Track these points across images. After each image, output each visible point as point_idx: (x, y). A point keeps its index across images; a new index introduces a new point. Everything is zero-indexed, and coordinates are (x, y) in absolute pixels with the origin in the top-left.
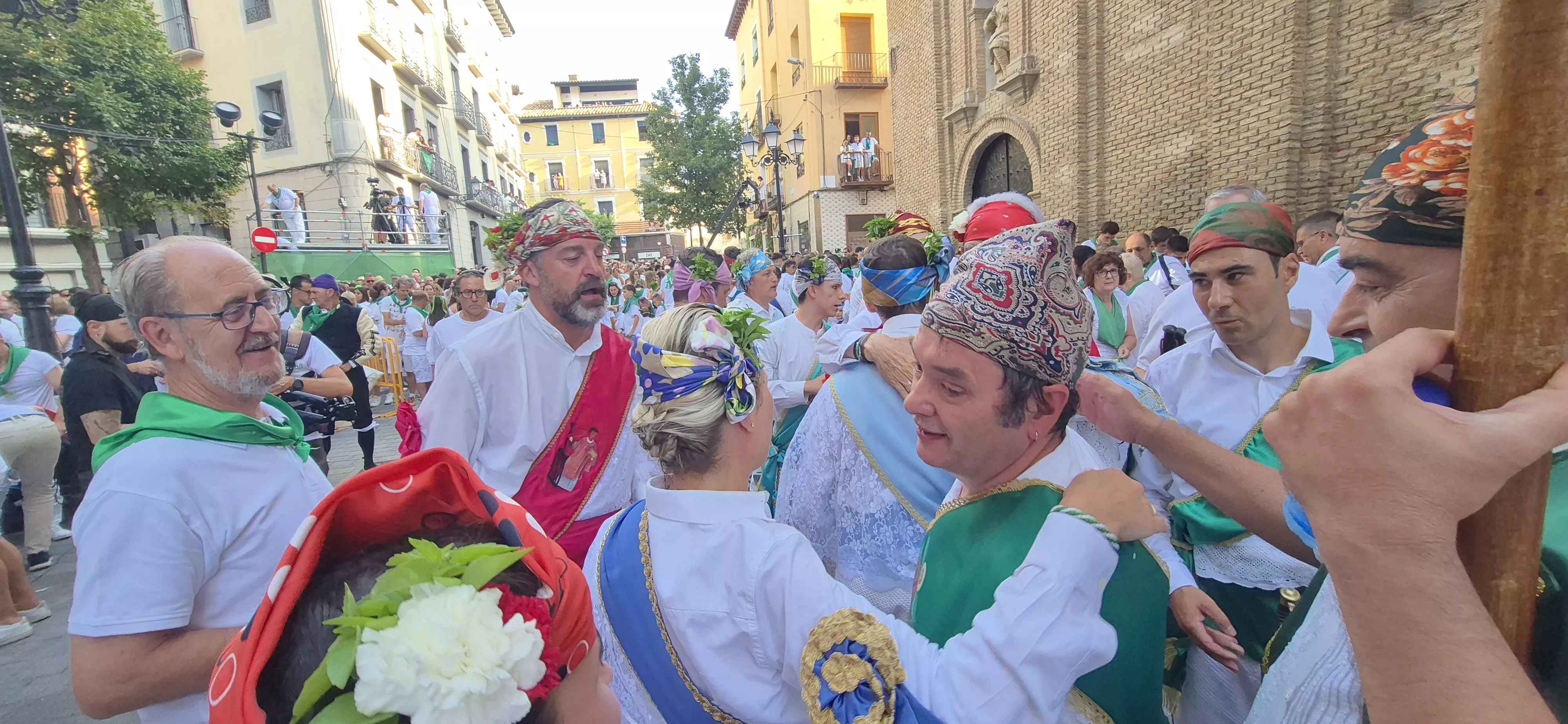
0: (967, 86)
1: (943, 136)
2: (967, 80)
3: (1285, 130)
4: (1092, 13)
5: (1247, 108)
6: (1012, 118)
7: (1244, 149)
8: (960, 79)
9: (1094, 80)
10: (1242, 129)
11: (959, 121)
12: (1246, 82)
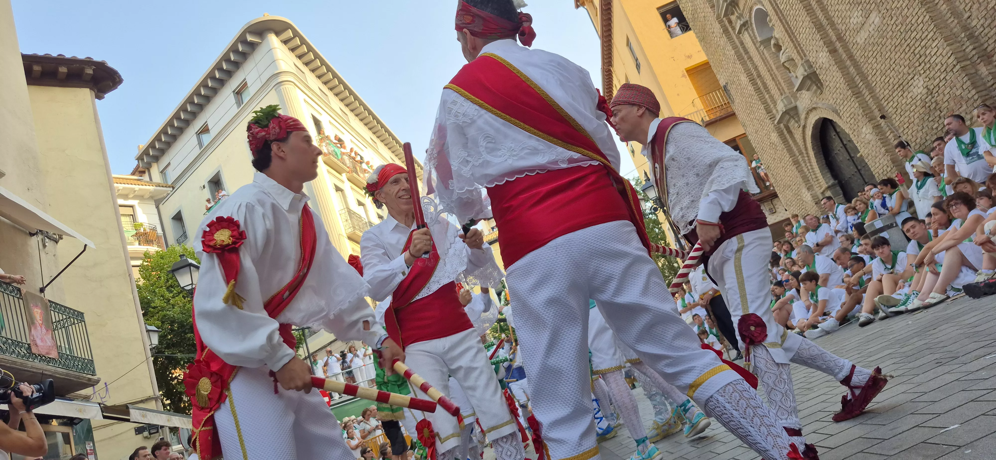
0: (782, 94)
1: (785, 136)
2: (779, 90)
3: (952, 58)
4: (825, 22)
5: (928, 52)
6: (820, 105)
7: (942, 77)
8: (774, 91)
9: (848, 63)
10: (934, 65)
11: (788, 121)
12: (918, 37)
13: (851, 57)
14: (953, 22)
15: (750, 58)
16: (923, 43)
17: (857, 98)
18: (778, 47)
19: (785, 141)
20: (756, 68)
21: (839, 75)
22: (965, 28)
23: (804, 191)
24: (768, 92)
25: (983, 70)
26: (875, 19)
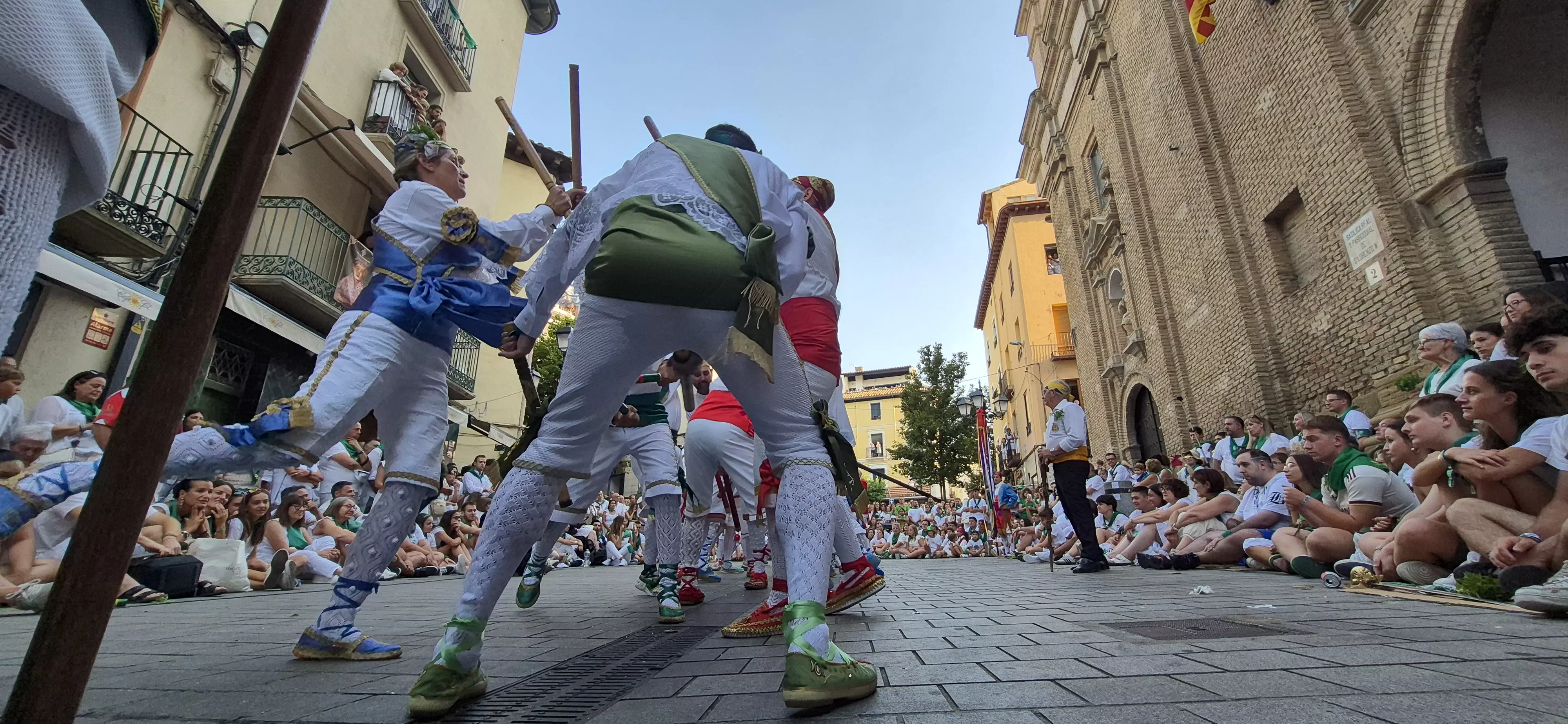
0: (1114, 351)
1: (1107, 388)
2: (1114, 347)
3: (1254, 365)
4: (1164, 299)
5: (1236, 354)
6: (1141, 372)
7: (1242, 380)
8: (1110, 348)
9: (1173, 342)
10: (1237, 367)
11: (1114, 377)
12: (1231, 337)
13: (1177, 338)
14: (1264, 334)
15: (1099, 311)
16: (1234, 344)
17: (1170, 376)
18: (1124, 309)
19: (1106, 394)
20: (1101, 322)
21: (1161, 350)
22: (1274, 342)
23: (1109, 444)
24: (1105, 346)
25: (1278, 386)
26: (1205, 310)
